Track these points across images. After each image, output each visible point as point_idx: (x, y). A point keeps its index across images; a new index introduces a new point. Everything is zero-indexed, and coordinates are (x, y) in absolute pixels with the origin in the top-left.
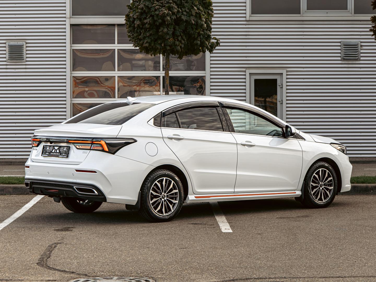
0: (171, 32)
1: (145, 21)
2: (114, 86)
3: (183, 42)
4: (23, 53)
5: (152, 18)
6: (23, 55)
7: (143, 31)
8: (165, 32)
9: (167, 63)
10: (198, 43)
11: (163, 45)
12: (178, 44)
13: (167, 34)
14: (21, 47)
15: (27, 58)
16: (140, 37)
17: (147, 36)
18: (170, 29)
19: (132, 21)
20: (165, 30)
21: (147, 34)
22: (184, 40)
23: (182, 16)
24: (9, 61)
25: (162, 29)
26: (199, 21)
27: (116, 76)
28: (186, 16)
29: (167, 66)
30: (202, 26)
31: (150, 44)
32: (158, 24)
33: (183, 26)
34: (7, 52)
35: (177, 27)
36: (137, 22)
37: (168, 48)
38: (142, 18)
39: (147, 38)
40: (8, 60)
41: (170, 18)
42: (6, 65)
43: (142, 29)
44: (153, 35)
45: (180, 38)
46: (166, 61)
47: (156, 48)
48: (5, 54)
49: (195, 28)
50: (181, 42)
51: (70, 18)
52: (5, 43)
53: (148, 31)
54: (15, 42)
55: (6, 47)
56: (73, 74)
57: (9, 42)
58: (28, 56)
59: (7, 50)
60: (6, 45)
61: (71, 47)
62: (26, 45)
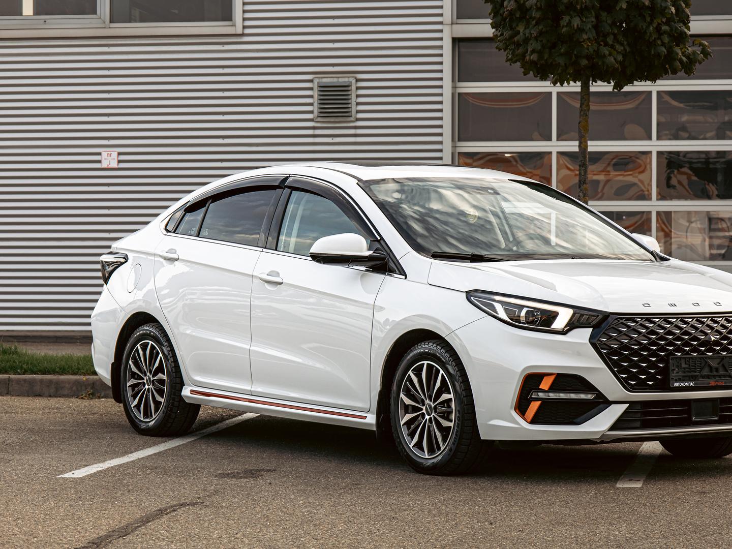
0: (590, 25)
1: (528, 3)
2: (549, 176)
3: (619, 48)
4: (350, 101)
6: (350, 106)
8: (578, 26)
9: (583, 100)
10: (660, 50)
12: (606, 52)
13: (581, 30)
14: (346, 88)
15: (358, 112)
16: (516, 39)
17: (533, 38)
18: (586, 18)
19: (500, 1)
20: (576, 22)
21: (532, 31)
22: (622, 44)
24: (319, 119)
25: (566, 19)
27: (554, 151)
29: (584, 106)
30: (667, 11)
31: (540, 53)
34: (315, 101)
35: (604, 15)
36: (510, 5)
37: (584, 62)
39: (533, 42)
40: (318, 117)
42: (314, 128)
44: (547, 31)
45: (610, 40)
46: (583, 95)
48: (311, 104)
49: (649, 13)
50: (613, 47)
51: (452, 24)
52: (311, 81)
53: (535, 26)
54: (332, 79)
55: (314, 90)
56: (457, 149)
57: (319, 78)
58: (360, 108)
59: (316, 96)
60: (313, 84)
61: (454, 87)
62: (356, 84)
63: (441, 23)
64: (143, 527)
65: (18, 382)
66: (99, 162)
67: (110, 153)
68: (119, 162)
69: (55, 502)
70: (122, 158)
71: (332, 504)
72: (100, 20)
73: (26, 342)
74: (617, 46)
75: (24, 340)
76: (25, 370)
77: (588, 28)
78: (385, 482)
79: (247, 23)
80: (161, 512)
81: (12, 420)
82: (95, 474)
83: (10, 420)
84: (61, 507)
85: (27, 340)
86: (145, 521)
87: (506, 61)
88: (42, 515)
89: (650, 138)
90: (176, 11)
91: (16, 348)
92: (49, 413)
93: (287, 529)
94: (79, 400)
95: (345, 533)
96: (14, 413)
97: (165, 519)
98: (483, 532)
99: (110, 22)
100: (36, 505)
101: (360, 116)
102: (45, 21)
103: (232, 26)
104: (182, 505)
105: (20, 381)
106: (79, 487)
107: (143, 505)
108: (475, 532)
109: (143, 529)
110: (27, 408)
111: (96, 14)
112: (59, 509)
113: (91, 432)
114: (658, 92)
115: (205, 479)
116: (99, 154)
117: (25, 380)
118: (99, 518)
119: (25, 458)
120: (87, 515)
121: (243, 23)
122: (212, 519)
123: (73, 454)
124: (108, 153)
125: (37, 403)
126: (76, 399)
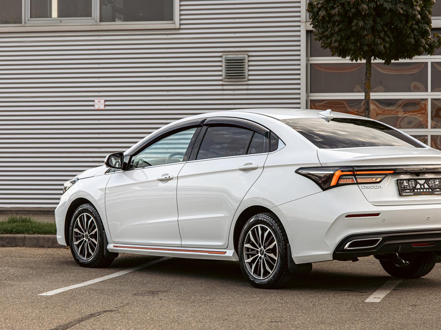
0: (369, 26)
1: (333, 12)
3: (387, 39)
4: (244, 69)
5: (341, 7)
6: (244, 72)
7: (331, 25)
8: (362, 25)
10: (411, 41)
11: (358, 45)
12: (379, 42)
13: (363, 28)
14: (242, 61)
15: (249, 75)
16: (326, 33)
17: (336, 33)
18: (367, 21)
19: (316, 12)
20: (361, 23)
21: (336, 29)
22: (389, 37)
23: (384, 3)
24: (226, 80)
25: (355, 21)
26: (410, 10)
28: (391, 4)
29: (367, 74)
30: (415, 16)
31: (340, 42)
32: (351, 15)
33: (387, 17)
34: (223, 69)
35: (378, 19)
36: (322, 13)
37: (366, 48)
38: (329, 7)
39: (336, 35)
40: (225, 78)
41: (368, 5)
42: (223, 85)
43: (329, 22)
44: (344, 29)
45: (382, 35)
46: (367, 67)
47: (348, 48)
48: (221, 71)
49: (404, 19)
50: (383, 39)
51: (306, 22)
52: (221, 57)
53: (337, 26)
54: (233, 55)
55: (223, 62)
56: (309, 97)
57: (226, 55)
58: (251, 73)
59: (224, 66)
60: (222, 59)
61: (308, 60)
62: (248, 58)
63: (300, 21)
64: (78, 324)
65: (30, 239)
66: (93, 106)
67: (100, 100)
68: (105, 106)
69: (32, 310)
70: (107, 103)
71: (193, 311)
72: (94, 20)
73: (48, 214)
74: (386, 38)
75: (47, 213)
76: (34, 231)
77: (368, 27)
78: (230, 298)
79: (182, 22)
80: (92, 315)
81: (22, 261)
82: (60, 293)
83: (21, 261)
84: (34, 313)
85: (49, 213)
86: (80, 321)
87: (321, 47)
88: (22, 317)
89: (427, 91)
90: (142, 15)
91: (30, 219)
92: (45, 257)
93: (162, 325)
94: (65, 250)
95: (194, 328)
96: (25, 257)
97: (92, 320)
98: (275, 328)
99: (100, 22)
100: (20, 311)
101: (250, 77)
102: (61, 21)
103: (173, 23)
104: (105, 311)
105: (31, 239)
106: (49, 301)
107: (83, 311)
108: (271, 328)
109: (78, 325)
110: (33, 254)
111: (91, 16)
112: (33, 313)
113: (66, 269)
114: (432, 63)
115: (124, 296)
116: (93, 101)
117: (34, 238)
118: (54, 319)
119: (22, 283)
120: (47, 317)
121: (180, 22)
122: (119, 320)
123: (52, 282)
124: (99, 100)
125: (40, 251)
126: (64, 249)
